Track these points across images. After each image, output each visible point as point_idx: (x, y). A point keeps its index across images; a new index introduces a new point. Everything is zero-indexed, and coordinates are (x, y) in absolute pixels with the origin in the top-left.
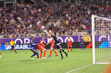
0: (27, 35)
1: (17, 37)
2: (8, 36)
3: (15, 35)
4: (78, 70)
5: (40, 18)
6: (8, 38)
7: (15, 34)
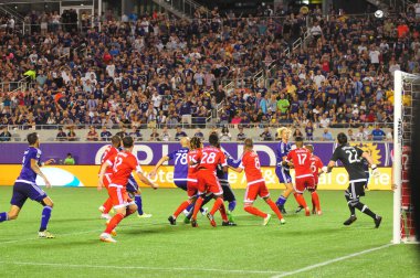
0: (142, 131)
1: (104, 139)
2: (74, 134)
3: (99, 132)
4: (344, 261)
5: (190, 71)
6: (72, 140)
7: (100, 127)
